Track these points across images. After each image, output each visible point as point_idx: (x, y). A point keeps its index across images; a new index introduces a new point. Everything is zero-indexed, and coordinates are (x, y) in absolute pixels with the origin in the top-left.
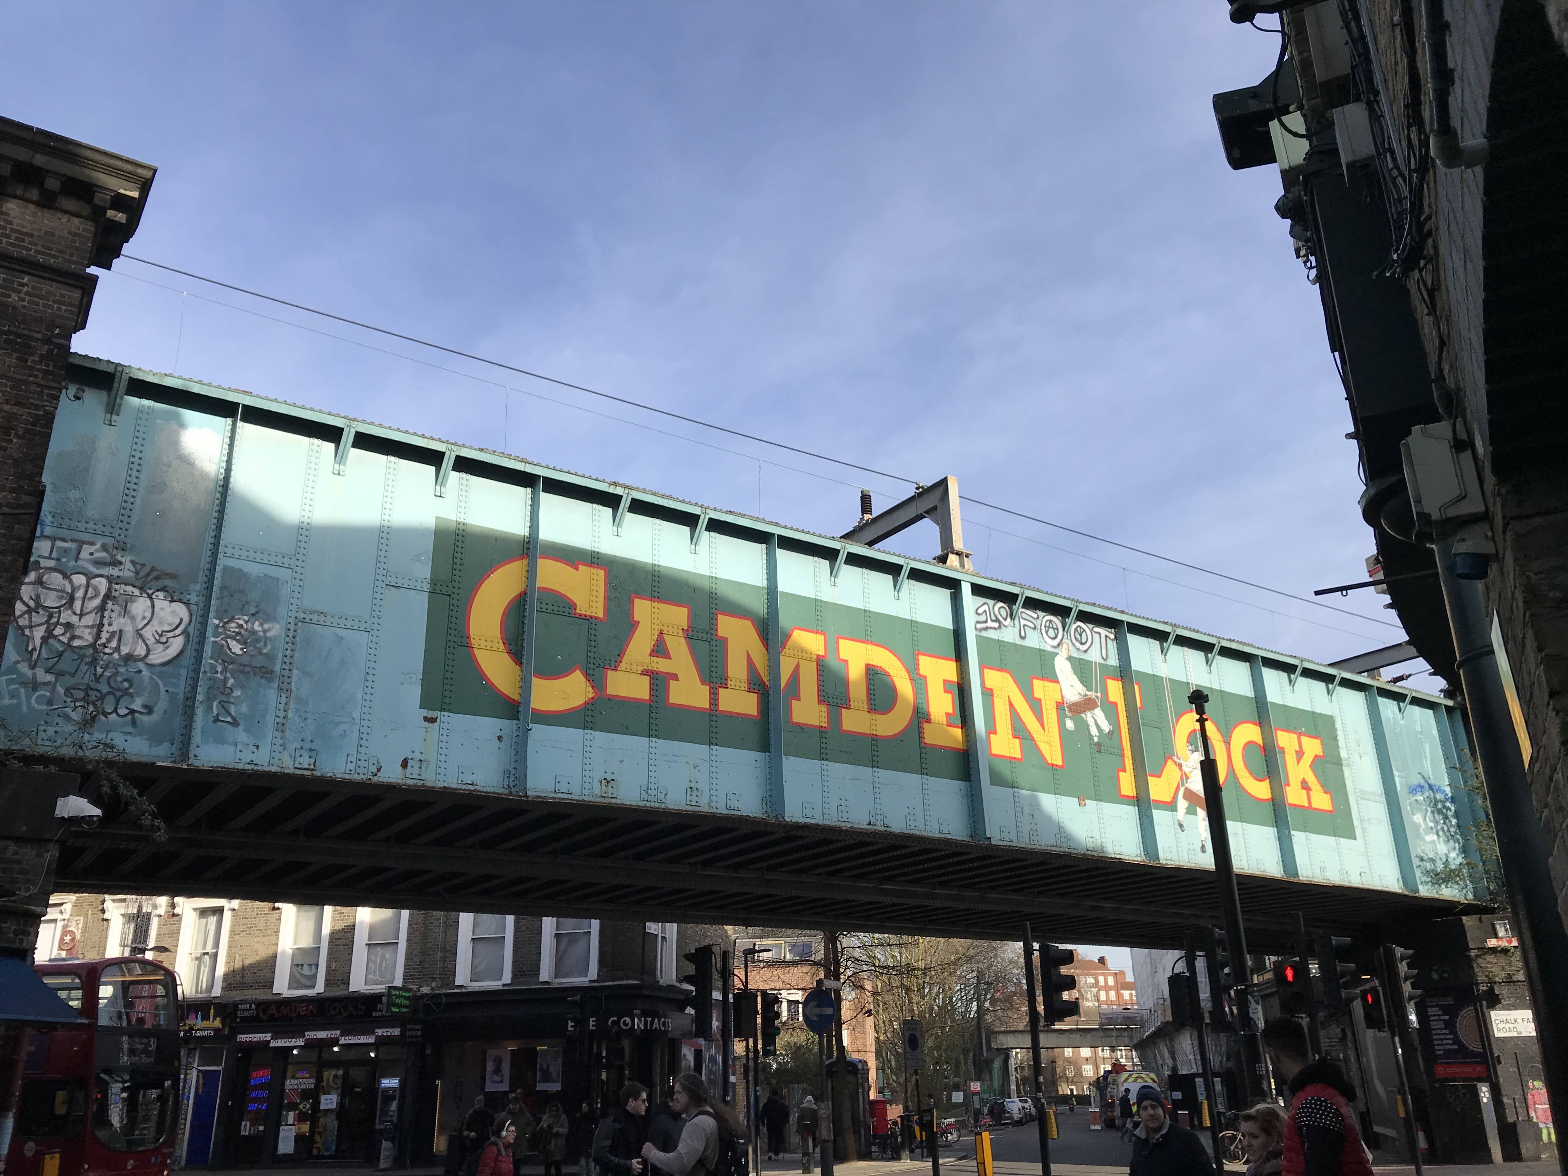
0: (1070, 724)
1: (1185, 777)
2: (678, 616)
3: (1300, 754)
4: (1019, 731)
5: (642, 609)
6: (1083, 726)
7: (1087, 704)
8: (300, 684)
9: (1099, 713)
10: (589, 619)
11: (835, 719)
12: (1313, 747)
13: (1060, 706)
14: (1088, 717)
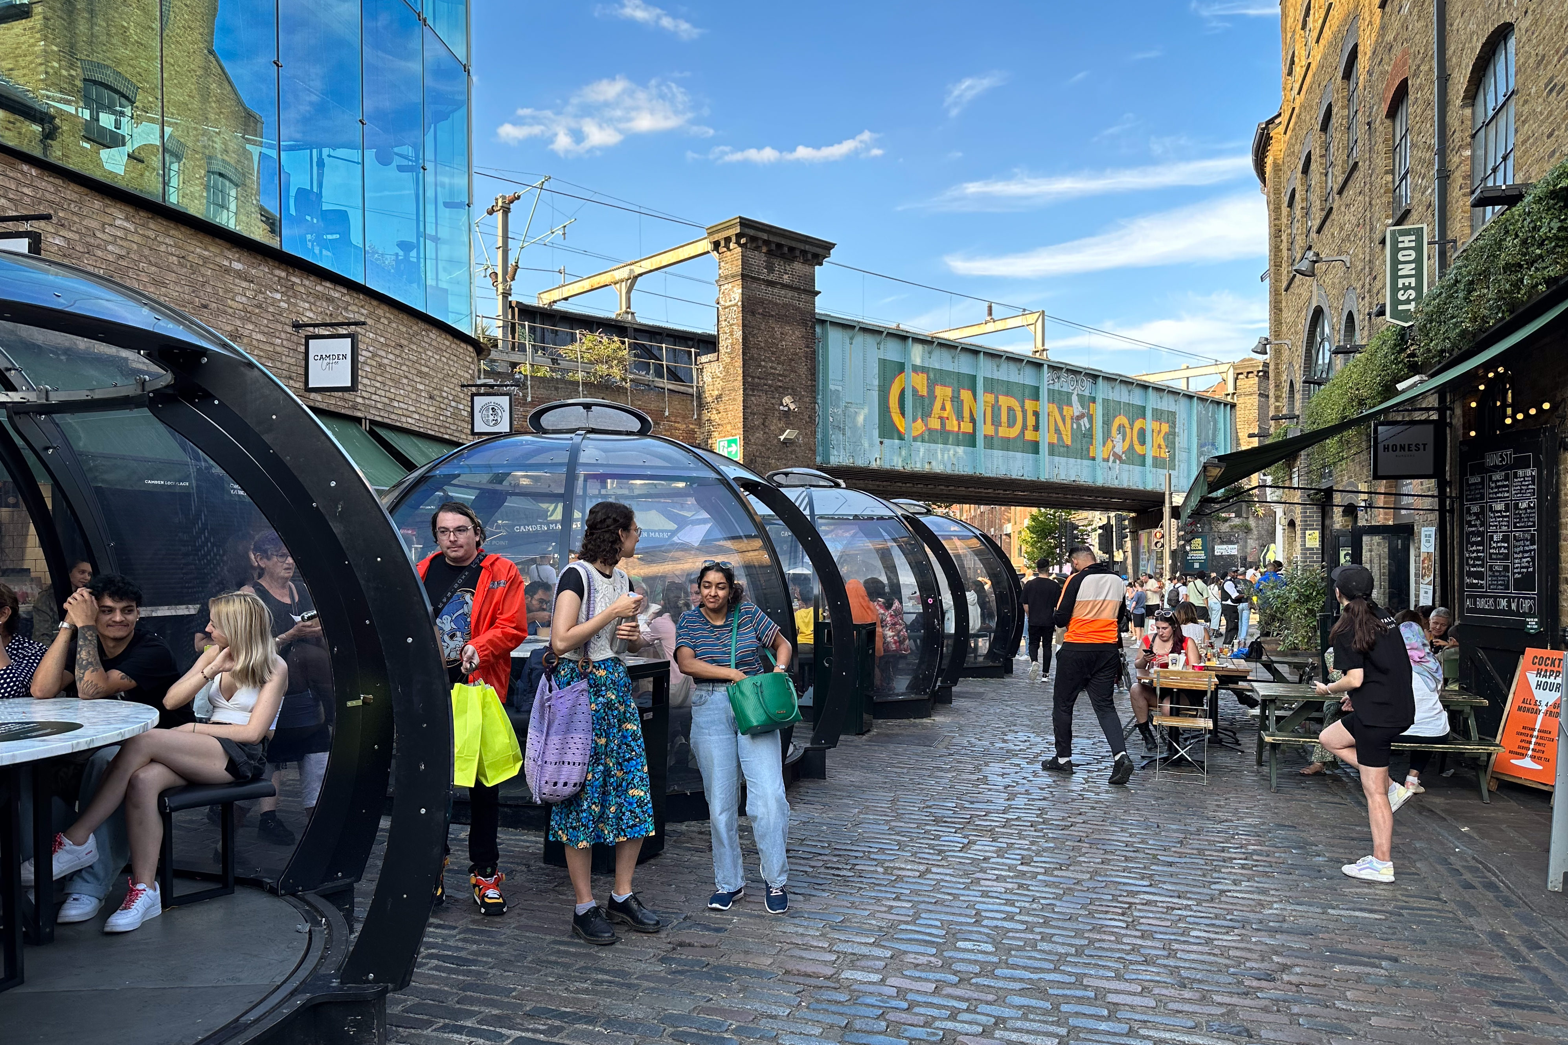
0: (1075, 426)
1: (1114, 447)
2: (949, 391)
3: (1160, 432)
4: (1058, 431)
5: (939, 390)
6: (1079, 426)
7: (1082, 416)
8: (848, 433)
9: (1086, 419)
10: (922, 396)
11: (997, 431)
12: (1165, 428)
13: (1072, 418)
14: (1082, 422)
